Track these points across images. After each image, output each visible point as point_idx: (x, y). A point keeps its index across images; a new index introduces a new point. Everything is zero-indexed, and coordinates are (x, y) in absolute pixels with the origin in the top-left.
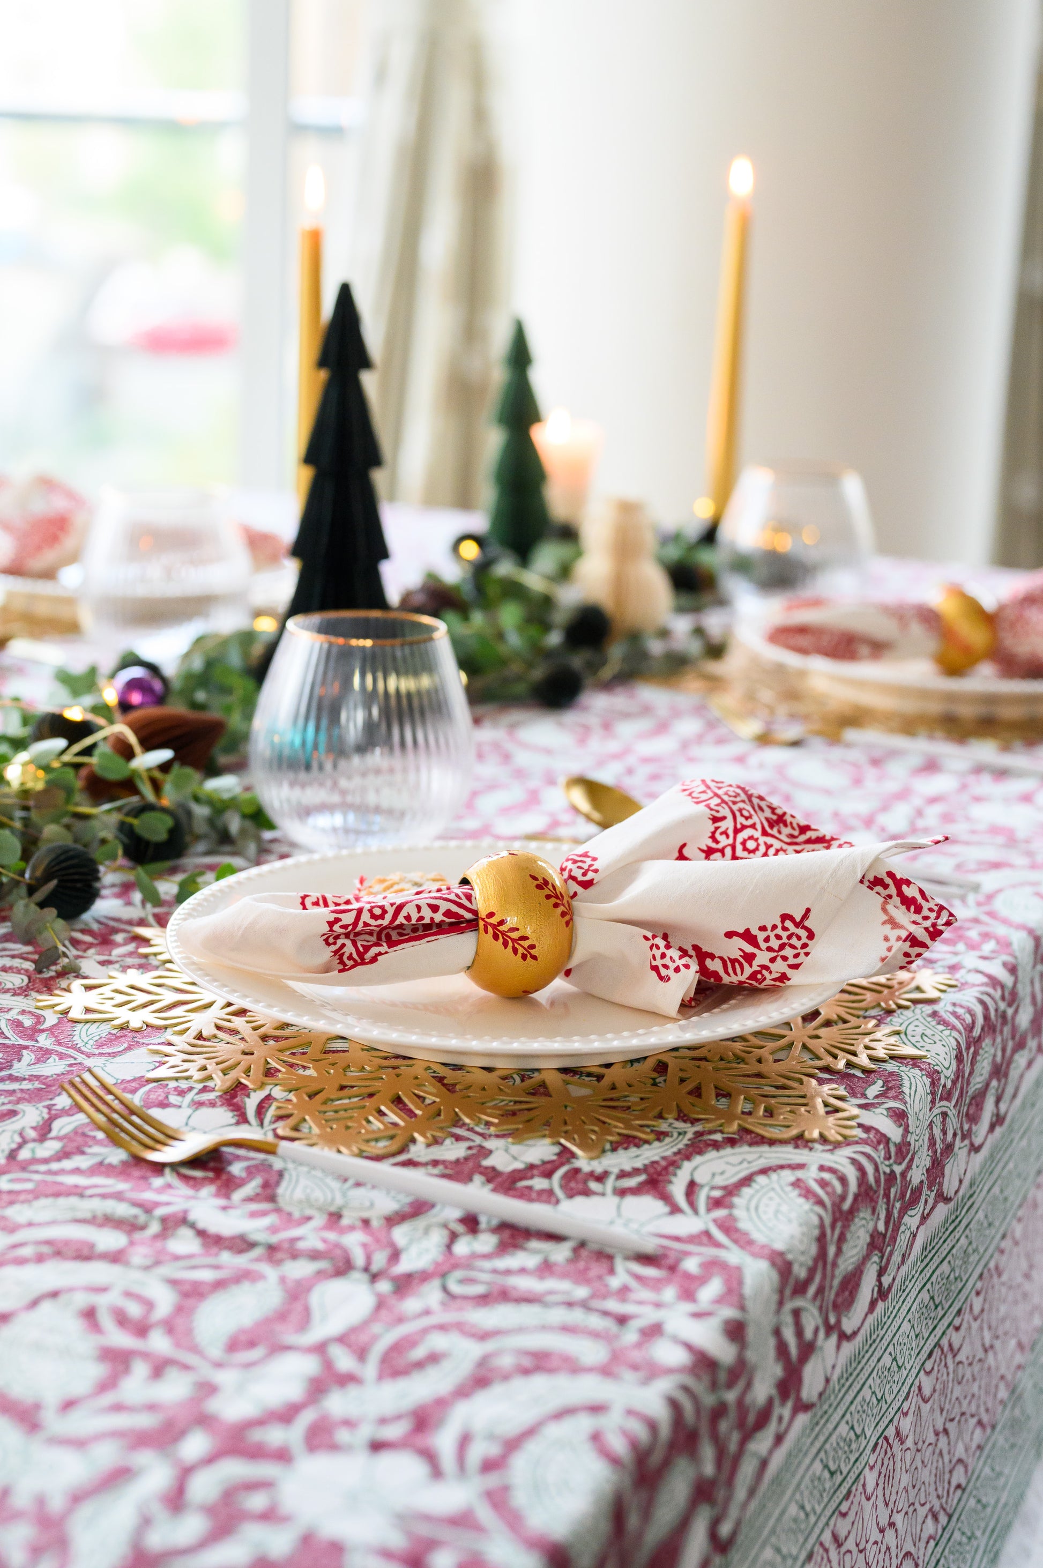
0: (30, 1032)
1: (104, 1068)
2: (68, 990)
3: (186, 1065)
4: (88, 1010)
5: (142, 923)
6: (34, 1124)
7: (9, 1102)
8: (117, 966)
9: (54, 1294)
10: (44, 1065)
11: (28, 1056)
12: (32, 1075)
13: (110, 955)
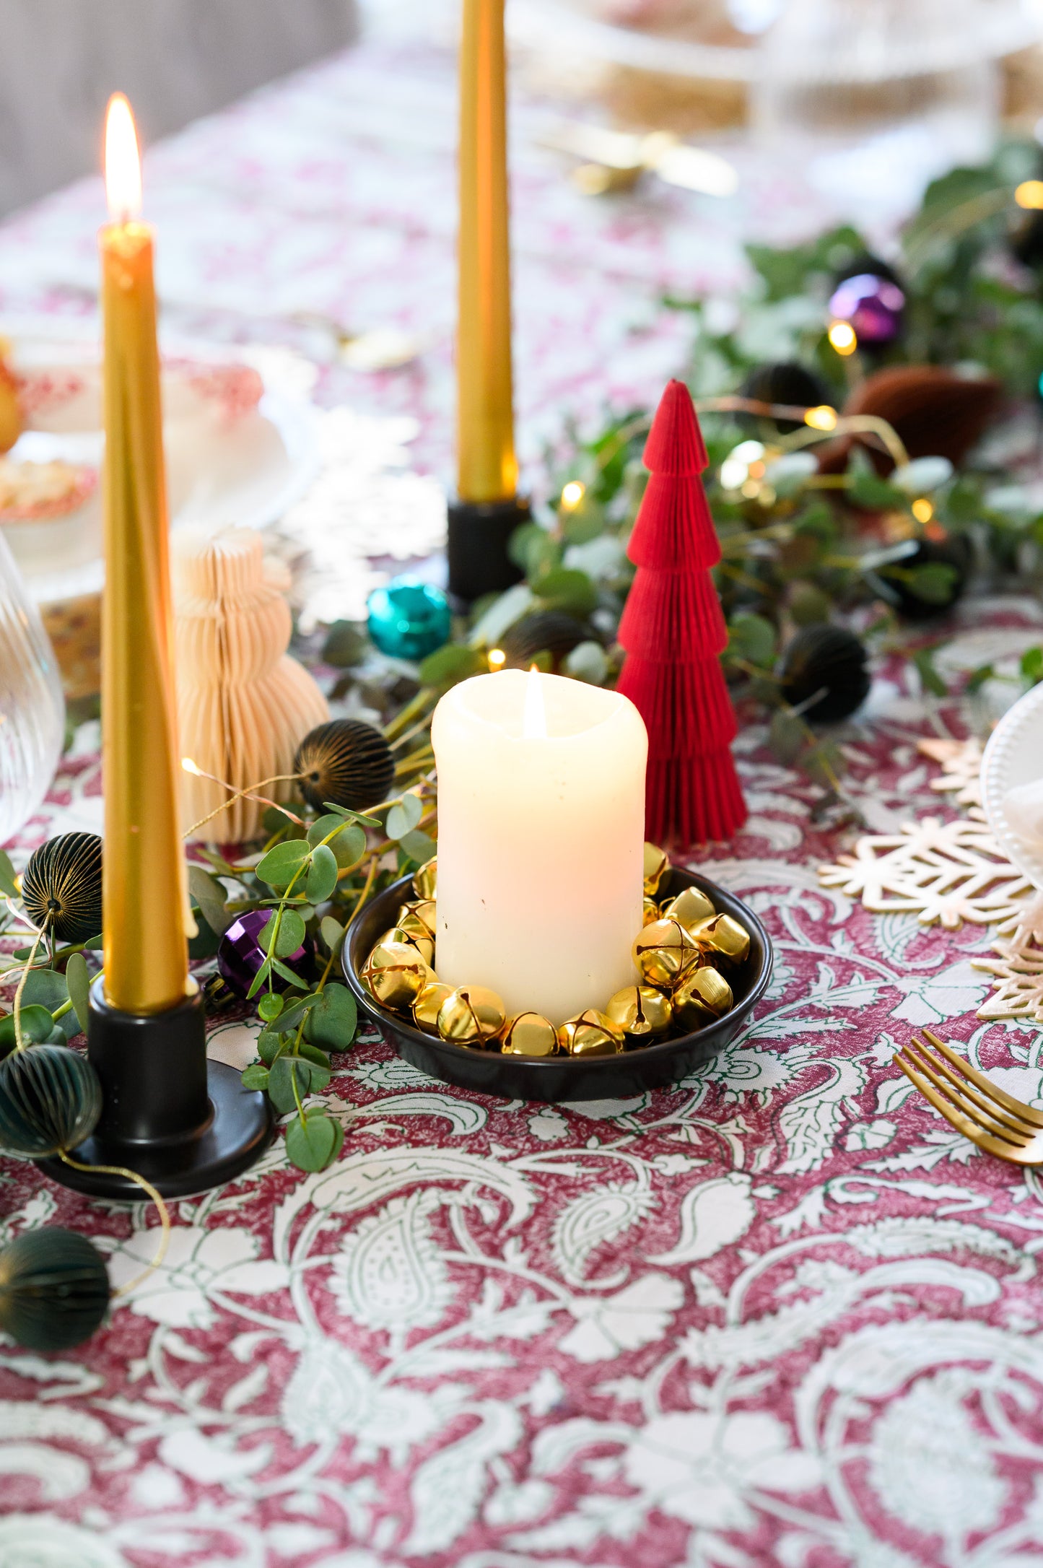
0: (820, 930)
1: (923, 996)
2: (852, 854)
3: (1023, 994)
4: (887, 893)
5: (925, 730)
6: (856, 1092)
7: (819, 1054)
8: (907, 811)
9: (930, 1373)
10: (849, 989)
11: (827, 974)
12: (837, 1007)
13: (894, 789)
